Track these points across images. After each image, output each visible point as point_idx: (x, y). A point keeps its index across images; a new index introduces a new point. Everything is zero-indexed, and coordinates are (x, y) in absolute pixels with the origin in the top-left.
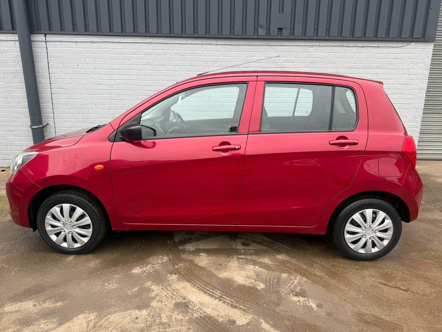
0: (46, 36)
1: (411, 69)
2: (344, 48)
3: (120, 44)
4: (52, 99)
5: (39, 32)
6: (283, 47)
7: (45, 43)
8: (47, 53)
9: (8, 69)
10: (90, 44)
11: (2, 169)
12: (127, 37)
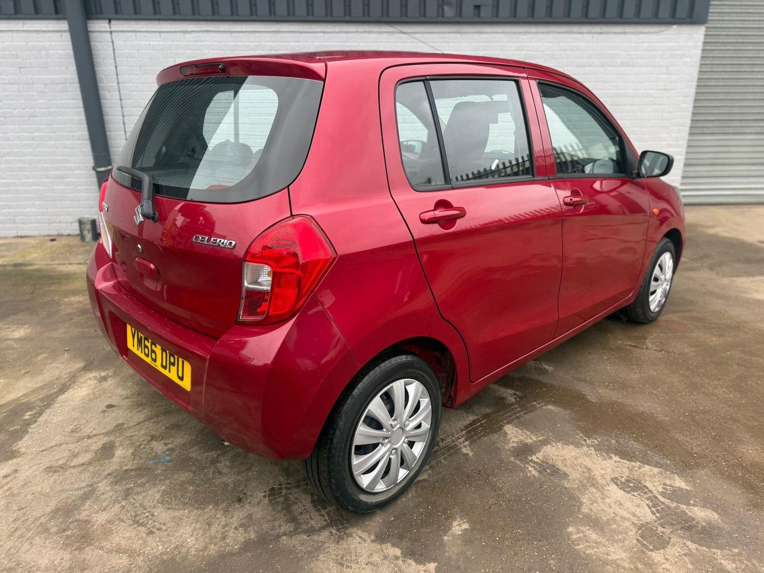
0: (110, 22)
1: (672, 66)
2: (573, 36)
3: (228, 35)
4: (124, 124)
5: (99, 16)
6: (481, 36)
7: (109, 34)
8: (114, 50)
9: (51, 78)
10: (181, 34)
11: (53, 238)
12: (240, 23)
